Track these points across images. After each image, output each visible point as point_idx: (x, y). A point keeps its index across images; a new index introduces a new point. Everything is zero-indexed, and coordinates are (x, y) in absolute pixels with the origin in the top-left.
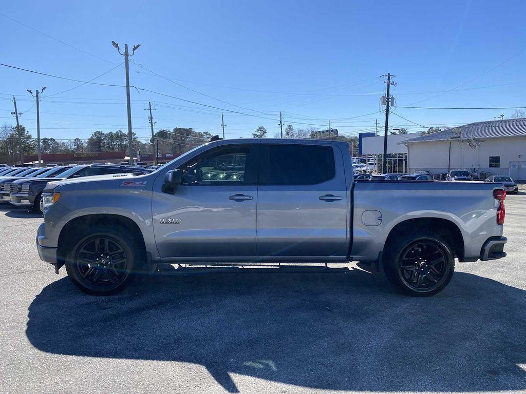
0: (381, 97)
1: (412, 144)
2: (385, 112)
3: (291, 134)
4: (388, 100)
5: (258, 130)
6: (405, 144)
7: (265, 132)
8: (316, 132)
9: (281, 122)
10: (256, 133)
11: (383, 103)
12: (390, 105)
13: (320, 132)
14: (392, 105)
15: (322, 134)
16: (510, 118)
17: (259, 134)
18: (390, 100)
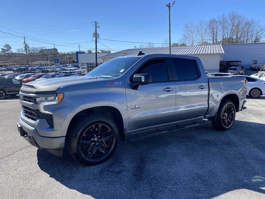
0: (93, 33)
1: (105, 58)
2: (95, 41)
3: (28, 50)
4: (96, 35)
5: (5, 47)
6: (102, 58)
7: (10, 48)
8: (45, 50)
9: (25, 42)
10: (4, 48)
11: (94, 37)
12: (97, 38)
13: (47, 49)
14: (98, 38)
15: (48, 51)
16: (139, 48)
17: (6, 49)
18: (97, 35)
